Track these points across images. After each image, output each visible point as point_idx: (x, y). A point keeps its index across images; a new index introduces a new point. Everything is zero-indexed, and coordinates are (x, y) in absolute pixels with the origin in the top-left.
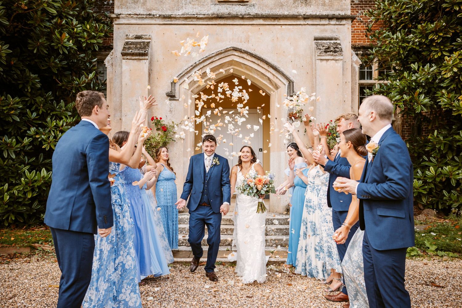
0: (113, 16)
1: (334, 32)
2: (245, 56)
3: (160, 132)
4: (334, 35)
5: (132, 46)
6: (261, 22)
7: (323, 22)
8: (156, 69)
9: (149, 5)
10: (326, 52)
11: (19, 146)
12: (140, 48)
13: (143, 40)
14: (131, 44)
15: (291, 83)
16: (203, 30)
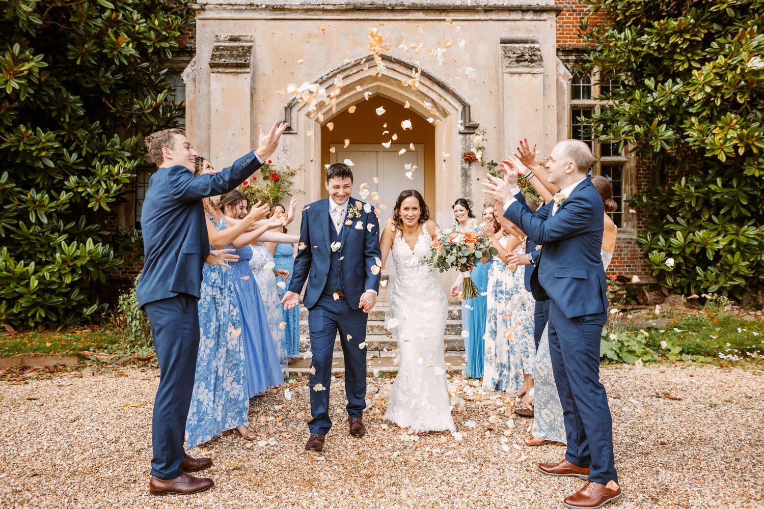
0: (196, 7)
1: (531, 31)
2: (396, 67)
3: (269, 182)
4: (530, 36)
5: (225, 53)
6: (421, 15)
7: (514, 16)
8: (261, 86)
10: (518, 61)
11: (53, 204)
12: (238, 56)
13: (242, 44)
14: (223, 50)
15: (466, 107)
16: (335, 28)
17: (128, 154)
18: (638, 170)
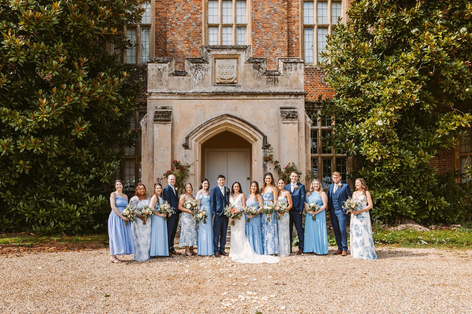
0: (147, 94)
1: (293, 103)
2: (234, 119)
3: (179, 170)
4: (293, 106)
5: (160, 114)
6: (245, 97)
7: (286, 97)
8: (176, 128)
9: (170, 86)
10: (287, 118)
11: (88, 180)
12: (166, 116)
13: (167, 110)
14: (159, 113)
15: (265, 138)
16: (207, 103)
17: (115, 157)
18: (354, 161)
